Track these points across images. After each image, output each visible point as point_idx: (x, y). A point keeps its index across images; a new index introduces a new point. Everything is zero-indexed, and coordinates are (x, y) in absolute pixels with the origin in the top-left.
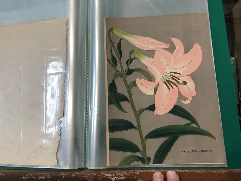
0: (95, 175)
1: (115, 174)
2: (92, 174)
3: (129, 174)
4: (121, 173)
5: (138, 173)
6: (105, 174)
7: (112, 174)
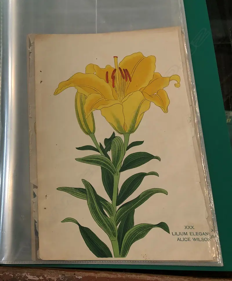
0: (12, 276)
1: (43, 276)
2: (7, 274)
3: (65, 277)
4: (54, 277)
5: (80, 277)
6: (28, 276)
7: (38, 276)
